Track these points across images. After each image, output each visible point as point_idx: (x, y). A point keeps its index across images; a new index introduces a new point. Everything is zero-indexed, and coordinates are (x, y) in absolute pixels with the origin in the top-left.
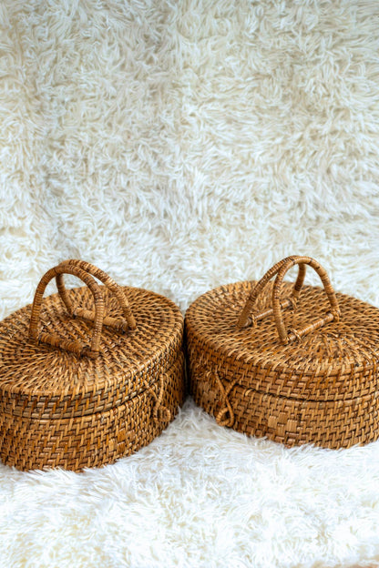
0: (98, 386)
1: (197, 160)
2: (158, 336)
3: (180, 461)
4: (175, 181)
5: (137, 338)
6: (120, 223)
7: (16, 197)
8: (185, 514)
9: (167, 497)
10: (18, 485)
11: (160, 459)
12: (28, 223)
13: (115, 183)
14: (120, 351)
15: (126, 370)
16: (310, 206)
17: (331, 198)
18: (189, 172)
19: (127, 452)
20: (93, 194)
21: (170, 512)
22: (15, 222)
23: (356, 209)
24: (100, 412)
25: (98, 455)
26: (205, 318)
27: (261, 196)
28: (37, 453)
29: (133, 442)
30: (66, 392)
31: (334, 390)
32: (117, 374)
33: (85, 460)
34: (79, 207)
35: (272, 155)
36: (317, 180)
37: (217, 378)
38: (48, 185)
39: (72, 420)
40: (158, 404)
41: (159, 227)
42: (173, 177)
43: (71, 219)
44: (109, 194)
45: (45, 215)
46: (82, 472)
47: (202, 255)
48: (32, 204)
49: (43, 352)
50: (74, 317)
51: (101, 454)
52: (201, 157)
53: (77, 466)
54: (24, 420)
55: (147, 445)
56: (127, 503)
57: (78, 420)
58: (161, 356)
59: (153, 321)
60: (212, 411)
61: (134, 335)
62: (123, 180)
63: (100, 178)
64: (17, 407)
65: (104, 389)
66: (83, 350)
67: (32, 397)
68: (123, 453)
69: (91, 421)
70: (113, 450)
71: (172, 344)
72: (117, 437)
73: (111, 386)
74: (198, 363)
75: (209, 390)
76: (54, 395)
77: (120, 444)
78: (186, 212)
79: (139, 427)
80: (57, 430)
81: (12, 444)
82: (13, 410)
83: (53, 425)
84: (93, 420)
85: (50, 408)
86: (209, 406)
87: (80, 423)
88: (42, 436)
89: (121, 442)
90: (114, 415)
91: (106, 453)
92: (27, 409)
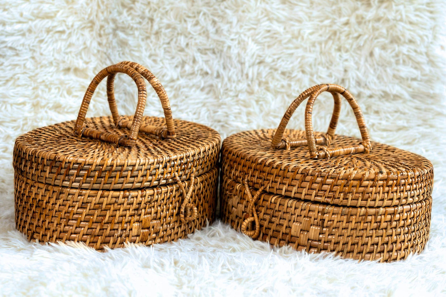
0: (130, 162)
1: (252, 31)
2: (194, 143)
4: (229, 47)
5: (174, 142)
7: (85, 44)
12: (91, 66)
13: (176, 43)
14: (156, 147)
15: (159, 156)
16: (353, 83)
17: (372, 78)
18: (244, 41)
19: (150, 242)
20: (155, 50)
22: (80, 64)
23: (396, 89)
24: (129, 190)
25: (121, 236)
27: (307, 69)
28: (63, 225)
29: (157, 233)
30: (98, 161)
31: (357, 195)
32: (150, 157)
33: (107, 239)
35: (321, 35)
36: (360, 60)
37: (247, 188)
38: (115, 35)
39: (100, 192)
40: (186, 201)
41: (211, 86)
42: (229, 43)
44: (168, 52)
45: (108, 61)
46: (103, 251)
48: (98, 51)
50: (119, 127)
51: (124, 235)
52: (255, 29)
53: (99, 243)
54: (56, 189)
55: (170, 242)
57: (106, 193)
59: (191, 136)
62: (182, 41)
63: (163, 36)
64: (50, 174)
65: (134, 166)
66: (121, 139)
67: (66, 163)
68: (145, 242)
69: (119, 197)
70: (136, 234)
71: (207, 150)
72: (142, 221)
73: (142, 165)
74: (230, 178)
75: (238, 203)
76: (87, 163)
77: (144, 231)
78: (237, 75)
79: (165, 220)
80: (85, 201)
81: (40, 217)
82: (46, 178)
83: (81, 195)
84: (121, 196)
85: (81, 176)
86: (236, 221)
87: (108, 197)
88: (69, 207)
89: (145, 229)
90: (141, 197)
91: (128, 236)
92: (59, 177)
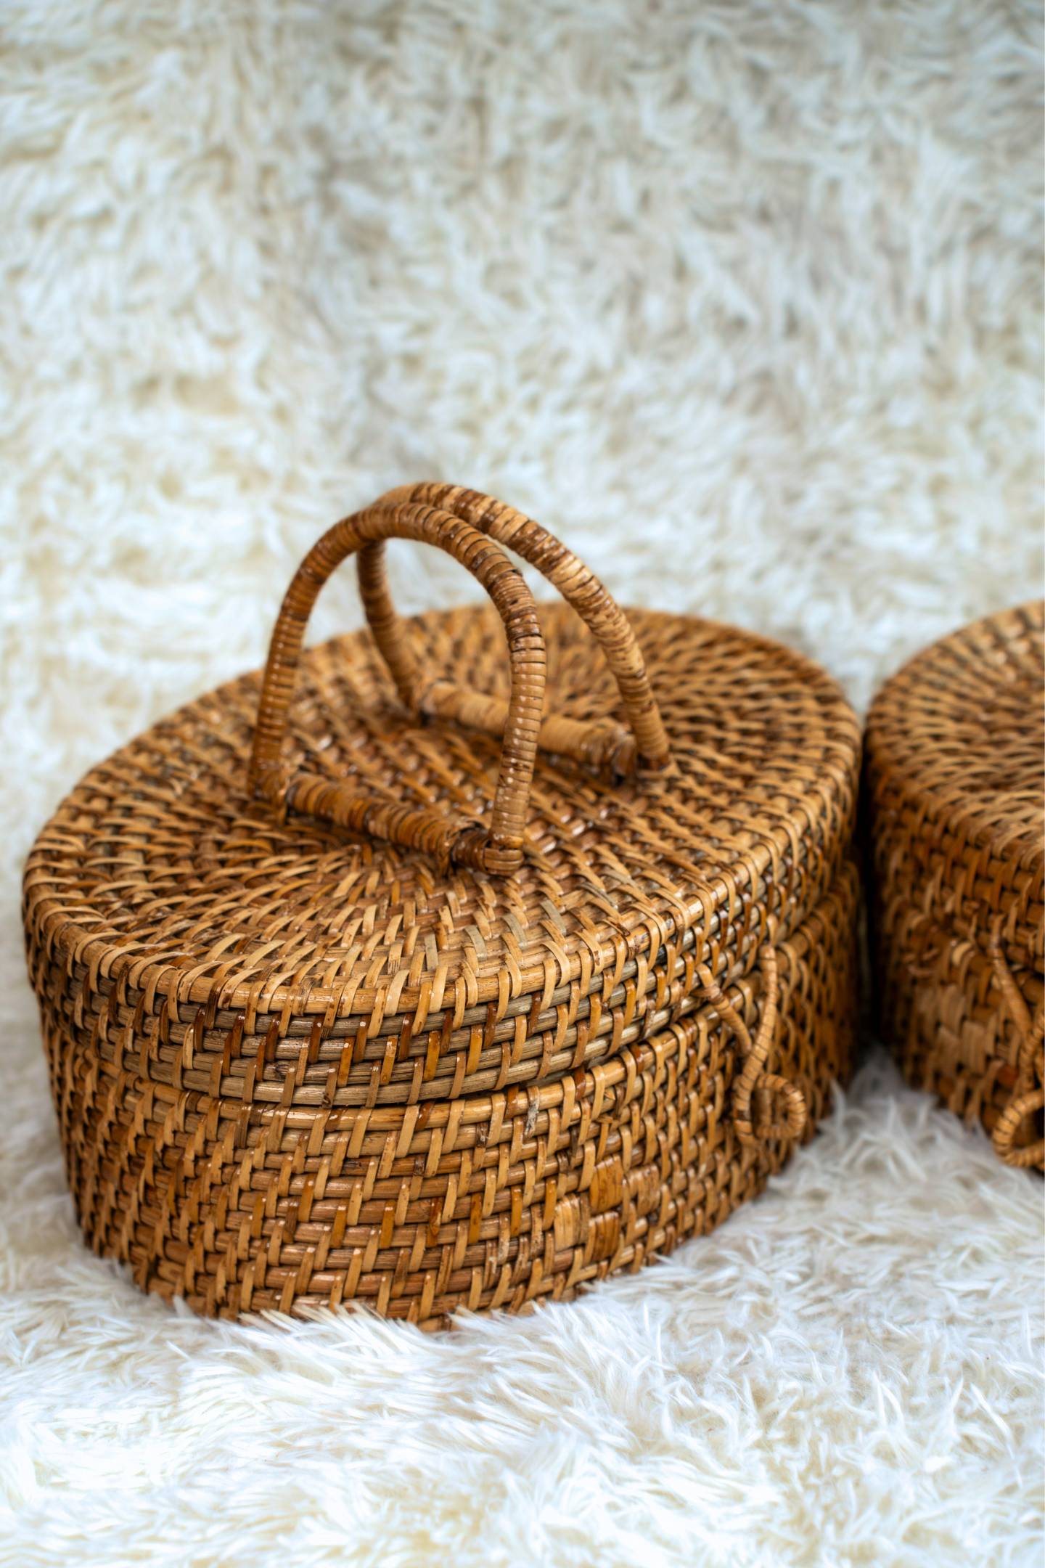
0: (520, 981)
2: (758, 794)
3: (844, 1301)
4: (834, 186)
5: (673, 800)
6: (606, 360)
7: (203, 255)
8: (872, 1512)
9: (792, 1441)
10: (199, 1370)
11: (762, 1291)
12: (246, 359)
13: (594, 197)
14: (603, 850)
15: (628, 921)
18: (895, 146)
19: (626, 1254)
20: (506, 242)
21: (808, 1500)
22: (197, 355)
24: (523, 1086)
25: (512, 1260)
26: (950, 727)
28: (275, 1243)
29: (652, 1215)
30: (392, 999)
32: (594, 937)
33: (461, 1278)
34: (448, 295)
37: (999, 965)
38: (330, 204)
39: (412, 1114)
40: (753, 1067)
41: (765, 377)
42: (828, 164)
43: (415, 345)
44: (568, 243)
45: (313, 330)
46: (446, 1326)
47: (938, 487)
48: (267, 284)
49: (303, 850)
50: (424, 720)
51: (522, 1258)
52: (945, 78)
53: (427, 1300)
54: (227, 1109)
55: (705, 1232)
56: (632, 1456)
57: (436, 1115)
58: (767, 871)
59: (733, 737)
60: (973, 1108)
61: (658, 789)
62: (623, 186)
63: (534, 176)
64: (199, 1057)
65: (540, 992)
66: (458, 842)
67: (259, 1015)
68: (609, 1259)
69: (488, 1121)
70: (570, 1242)
71: (814, 825)
72: (588, 1190)
73: (569, 983)
74: (918, 907)
75: (964, 1018)
76: (346, 1012)
77: (600, 1219)
78: (876, 313)
79: (675, 1157)
80: (355, 1151)
81: (178, 1208)
82: (184, 1070)
83: (338, 1132)
84: (497, 1118)
85: (329, 1062)
86: (961, 1085)
87: (444, 1127)
88: (293, 1175)
89: (602, 1213)
90: (578, 1102)
91: (542, 1255)
92: (237, 1066)
